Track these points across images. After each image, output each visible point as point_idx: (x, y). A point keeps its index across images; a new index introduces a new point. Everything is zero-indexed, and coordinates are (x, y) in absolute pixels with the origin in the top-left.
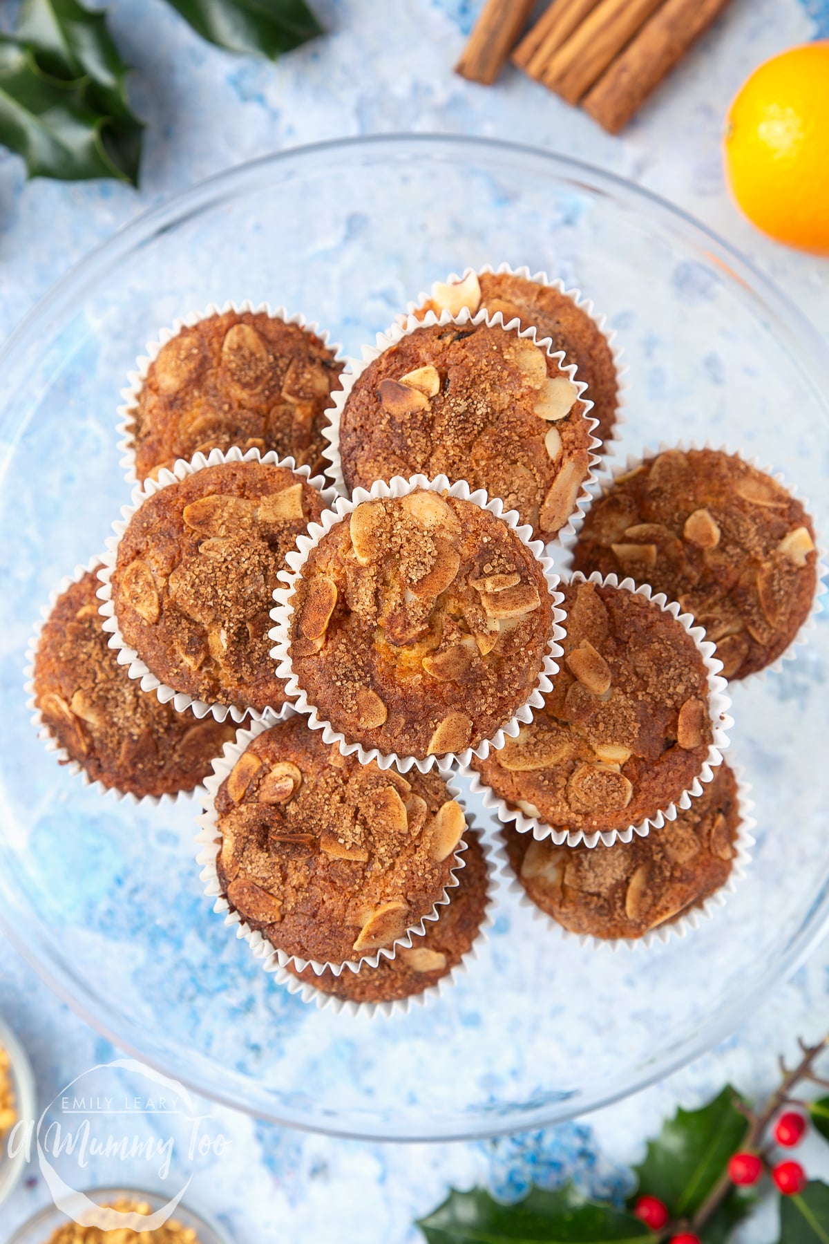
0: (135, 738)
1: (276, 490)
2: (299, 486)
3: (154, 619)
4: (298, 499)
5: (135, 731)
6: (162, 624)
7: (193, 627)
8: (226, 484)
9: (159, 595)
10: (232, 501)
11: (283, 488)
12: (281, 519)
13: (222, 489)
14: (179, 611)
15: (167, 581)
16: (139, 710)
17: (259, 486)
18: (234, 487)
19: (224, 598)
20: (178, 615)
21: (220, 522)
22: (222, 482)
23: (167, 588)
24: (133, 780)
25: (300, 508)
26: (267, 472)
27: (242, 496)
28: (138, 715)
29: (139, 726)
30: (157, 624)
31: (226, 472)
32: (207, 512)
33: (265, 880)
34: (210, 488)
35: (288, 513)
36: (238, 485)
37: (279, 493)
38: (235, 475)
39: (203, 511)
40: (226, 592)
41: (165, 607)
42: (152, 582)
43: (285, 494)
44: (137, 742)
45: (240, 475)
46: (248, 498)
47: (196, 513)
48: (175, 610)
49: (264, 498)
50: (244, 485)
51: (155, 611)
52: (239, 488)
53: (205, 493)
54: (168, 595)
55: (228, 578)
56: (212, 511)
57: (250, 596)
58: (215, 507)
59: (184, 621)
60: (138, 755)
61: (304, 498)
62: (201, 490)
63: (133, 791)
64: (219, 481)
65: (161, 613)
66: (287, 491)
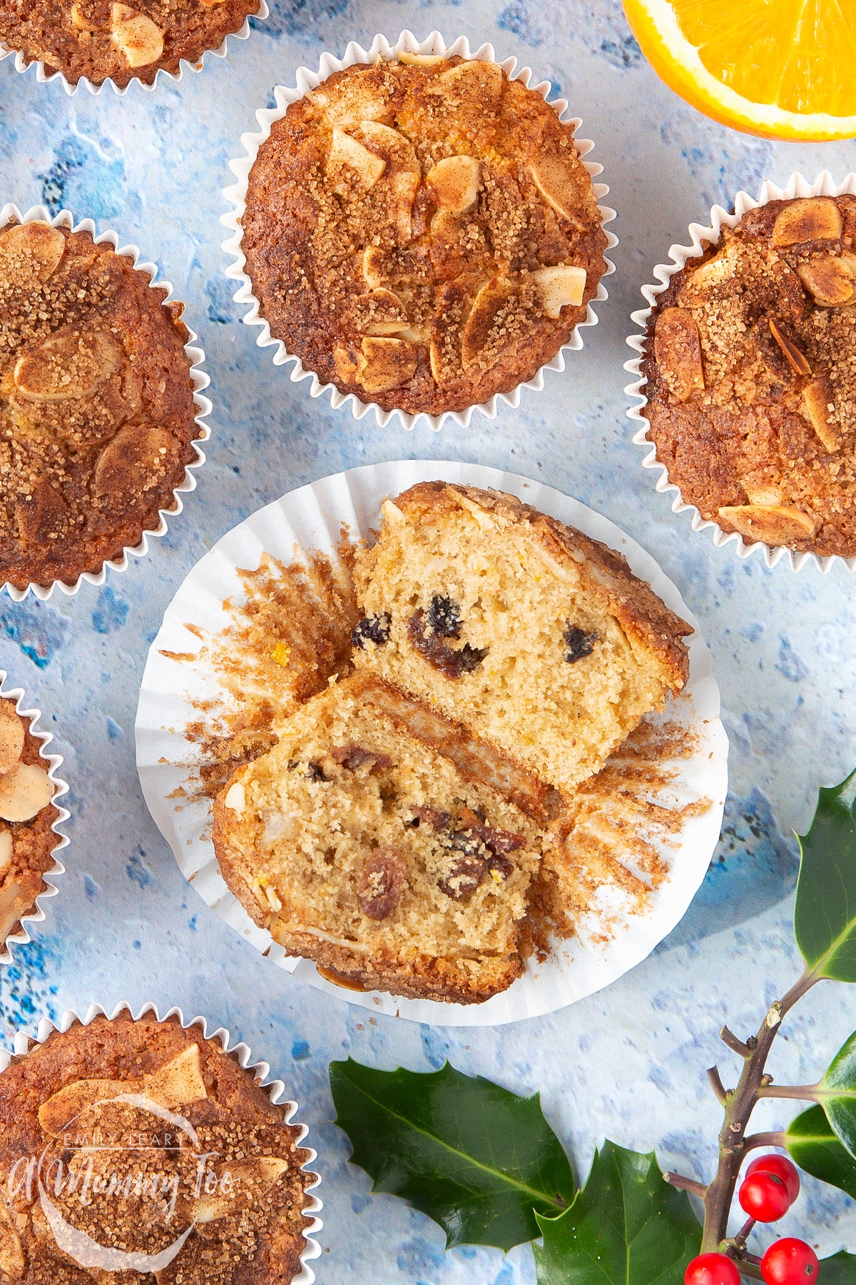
0: (29, 498)
1: (165, 1061)
2: (194, 1049)
3: (20, 1274)
4: (195, 1069)
5: (25, 489)
6: (30, 1277)
7: (75, 1277)
8: (91, 1063)
9: (21, 1238)
10: (104, 1085)
11: (173, 1055)
12: (177, 1104)
13: (86, 1069)
14: (52, 1258)
15: (30, 1217)
16: (18, 457)
17: (139, 1061)
18: (103, 1064)
19: (114, 1238)
20: (53, 1264)
21: (92, 1121)
22: (85, 1060)
23: (31, 1226)
24: (53, 559)
25: (201, 1083)
26: (147, 1035)
27: (116, 1076)
28: (20, 465)
29: (27, 480)
30: (23, 1277)
31: (89, 1044)
32: (71, 1108)
34: (70, 1070)
35: (185, 1094)
36: (108, 1060)
37: (170, 1065)
38: (101, 1046)
39: (66, 1108)
40: (117, 1230)
41: (33, 1255)
42: (9, 1221)
43: (178, 1066)
44: (34, 502)
45: (109, 1045)
46: (125, 1079)
47: (56, 1113)
48: (46, 1258)
49: (148, 1078)
50: (117, 1059)
51: (19, 1262)
52: (111, 1065)
53: (64, 1077)
54: (34, 1236)
55: (116, 1210)
56: (77, 1105)
57: (151, 1230)
58: (82, 1100)
59: (62, 1272)
60: (43, 523)
61: (204, 1065)
62: (57, 1073)
63: (60, 576)
64: (81, 1058)
65: (27, 1263)
66: (179, 1060)
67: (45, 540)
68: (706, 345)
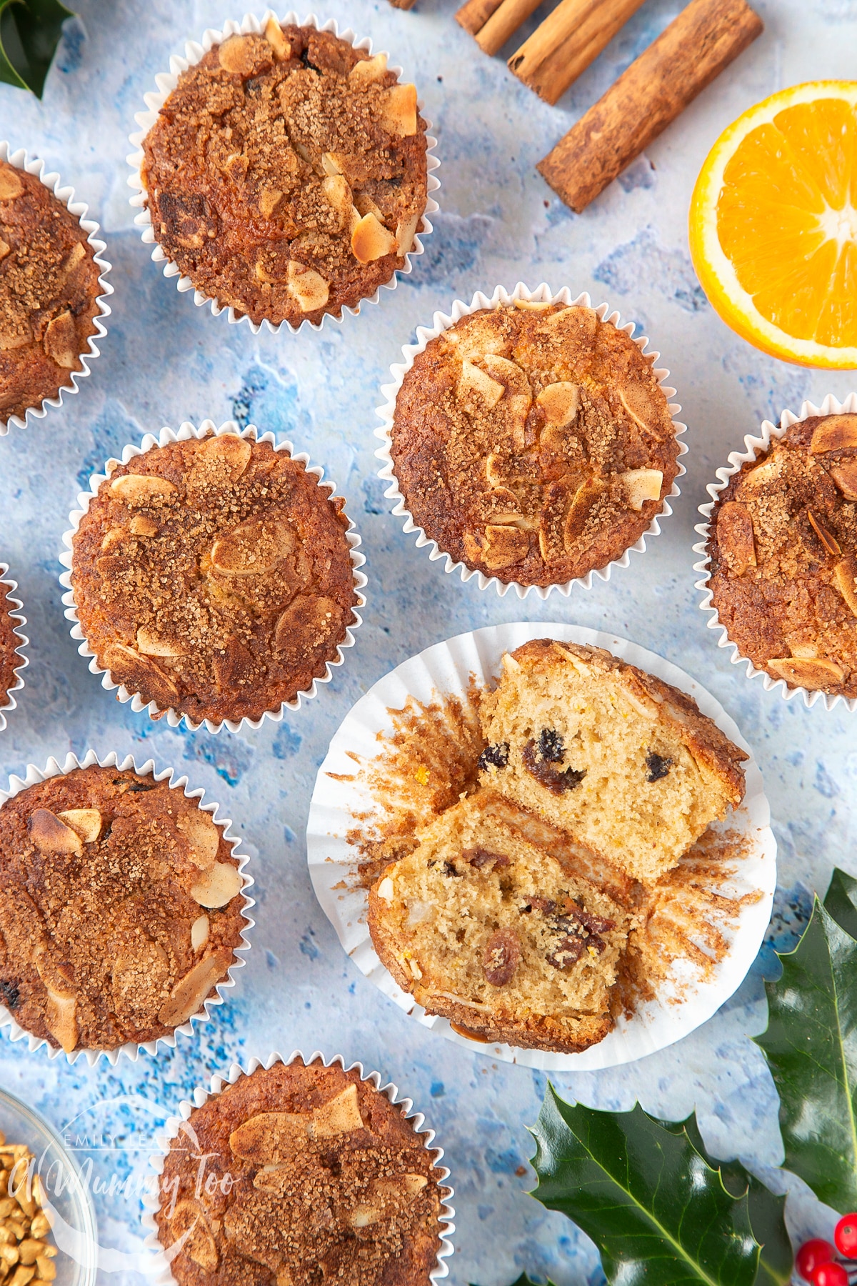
1: (330, 1098)
2: (353, 1088)
3: (215, 1268)
4: (354, 1103)
6: (222, 1271)
7: (258, 1271)
8: (271, 1099)
9: (215, 1240)
10: (281, 1117)
11: (336, 1093)
12: (340, 1132)
13: (268, 1104)
14: (240, 1256)
15: (222, 1223)
16: (214, 620)
17: (309, 1097)
18: (281, 1101)
20: (240, 1260)
21: (272, 1146)
22: (266, 1097)
23: (223, 1230)
25: (359, 1116)
26: (316, 1077)
27: (291, 1110)
28: (216, 626)
29: (221, 638)
30: (217, 1271)
31: (270, 1084)
32: (255, 1136)
33: (764, 533)
34: (255, 1105)
35: (346, 1124)
36: (285, 1097)
37: (334, 1101)
38: (279, 1086)
39: (251, 1135)
40: (291, 1232)
41: (225, 1253)
42: (205, 1226)
43: (340, 1101)
44: (226, 655)
45: (285, 1085)
46: (298, 1112)
47: (243, 1140)
48: (235, 1256)
49: (317, 1111)
50: (292, 1096)
51: (214, 1259)
52: (287, 1101)
53: (250, 1111)
54: (226, 1238)
55: (291, 1216)
56: (261, 1134)
57: (319, 1233)
58: (264, 1129)
59: (248, 1267)
61: (360, 1101)
62: (244, 1108)
64: (263, 1095)
65: (220, 1260)
66: (341, 1097)
67: (235, 685)
68: (758, 532)
